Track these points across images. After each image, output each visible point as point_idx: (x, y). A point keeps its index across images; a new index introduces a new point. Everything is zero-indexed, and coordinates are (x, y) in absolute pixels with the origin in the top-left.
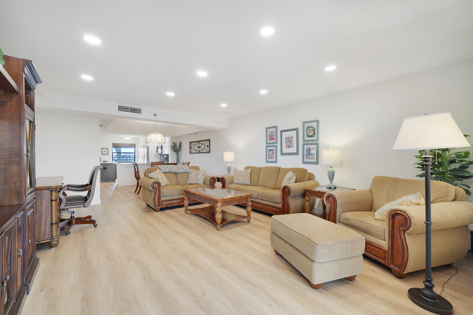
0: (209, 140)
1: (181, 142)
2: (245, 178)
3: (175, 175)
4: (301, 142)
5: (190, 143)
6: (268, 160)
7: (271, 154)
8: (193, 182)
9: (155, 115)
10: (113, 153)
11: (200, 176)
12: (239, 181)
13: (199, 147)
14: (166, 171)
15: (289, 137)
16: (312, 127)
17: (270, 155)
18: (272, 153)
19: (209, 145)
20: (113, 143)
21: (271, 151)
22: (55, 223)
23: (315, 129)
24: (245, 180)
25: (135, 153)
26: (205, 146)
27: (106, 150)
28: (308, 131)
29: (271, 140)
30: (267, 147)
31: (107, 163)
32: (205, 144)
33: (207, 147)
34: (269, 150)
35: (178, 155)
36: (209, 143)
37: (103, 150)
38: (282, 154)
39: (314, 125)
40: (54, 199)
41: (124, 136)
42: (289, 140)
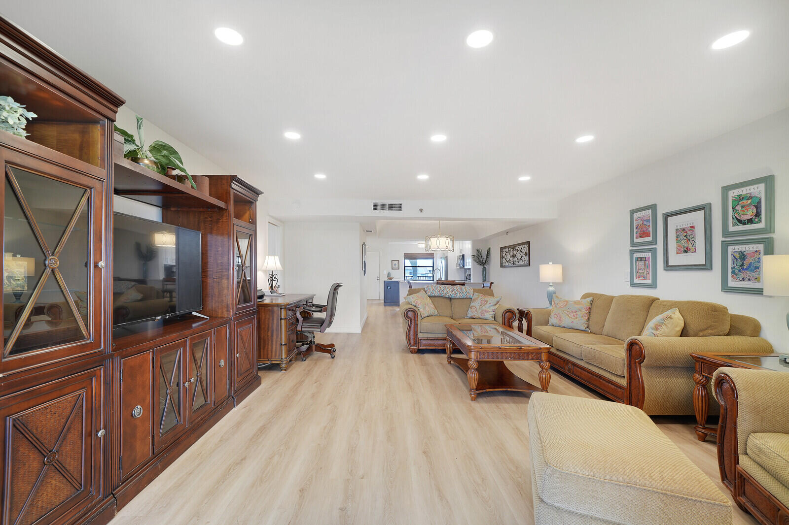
0: (528, 243)
1: (490, 248)
2: (574, 316)
3: (448, 301)
4: (717, 238)
5: (502, 249)
6: (636, 281)
7: (643, 267)
8: (476, 315)
9: (421, 210)
10: (405, 267)
11: (488, 305)
12: (560, 320)
13: (514, 256)
14: (433, 295)
15: (684, 227)
16: (751, 198)
17: (640, 271)
18: (645, 265)
19: (527, 252)
20: (405, 254)
21: (641, 260)
22: (284, 345)
23: (760, 202)
24: (574, 321)
25: (433, 267)
26: (522, 254)
27: (397, 262)
28: (738, 208)
29: (641, 237)
30: (632, 252)
31: (393, 280)
32: (522, 250)
33: (526, 256)
34: (637, 259)
35: (485, 269)
36: (527, 248)
37: (394, 263)
38: (668, 267)
39: (759, 190)
40: (283, 318)
41: (417, 243)
42: (686, 234)
